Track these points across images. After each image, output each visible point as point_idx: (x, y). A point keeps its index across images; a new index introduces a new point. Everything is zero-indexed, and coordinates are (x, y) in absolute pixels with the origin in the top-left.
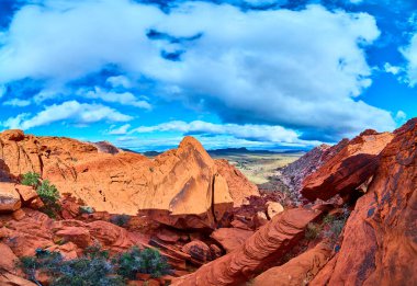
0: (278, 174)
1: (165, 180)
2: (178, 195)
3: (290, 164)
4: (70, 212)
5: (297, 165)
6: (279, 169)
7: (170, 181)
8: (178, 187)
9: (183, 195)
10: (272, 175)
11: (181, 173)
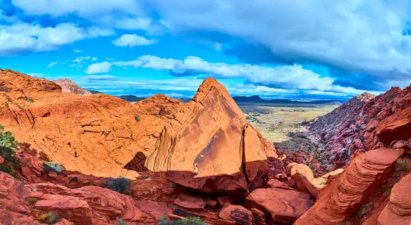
0: (303, 129)
1: (186, 132)
2: (204, 151)
3: (320, 118)
4: (32, 169)
5: (330, 118)
6: (304, 124)
7: (192, 133)
8: (204, 141)
9: (210, 151)
10: (294, 131)
11: (207, 124)
